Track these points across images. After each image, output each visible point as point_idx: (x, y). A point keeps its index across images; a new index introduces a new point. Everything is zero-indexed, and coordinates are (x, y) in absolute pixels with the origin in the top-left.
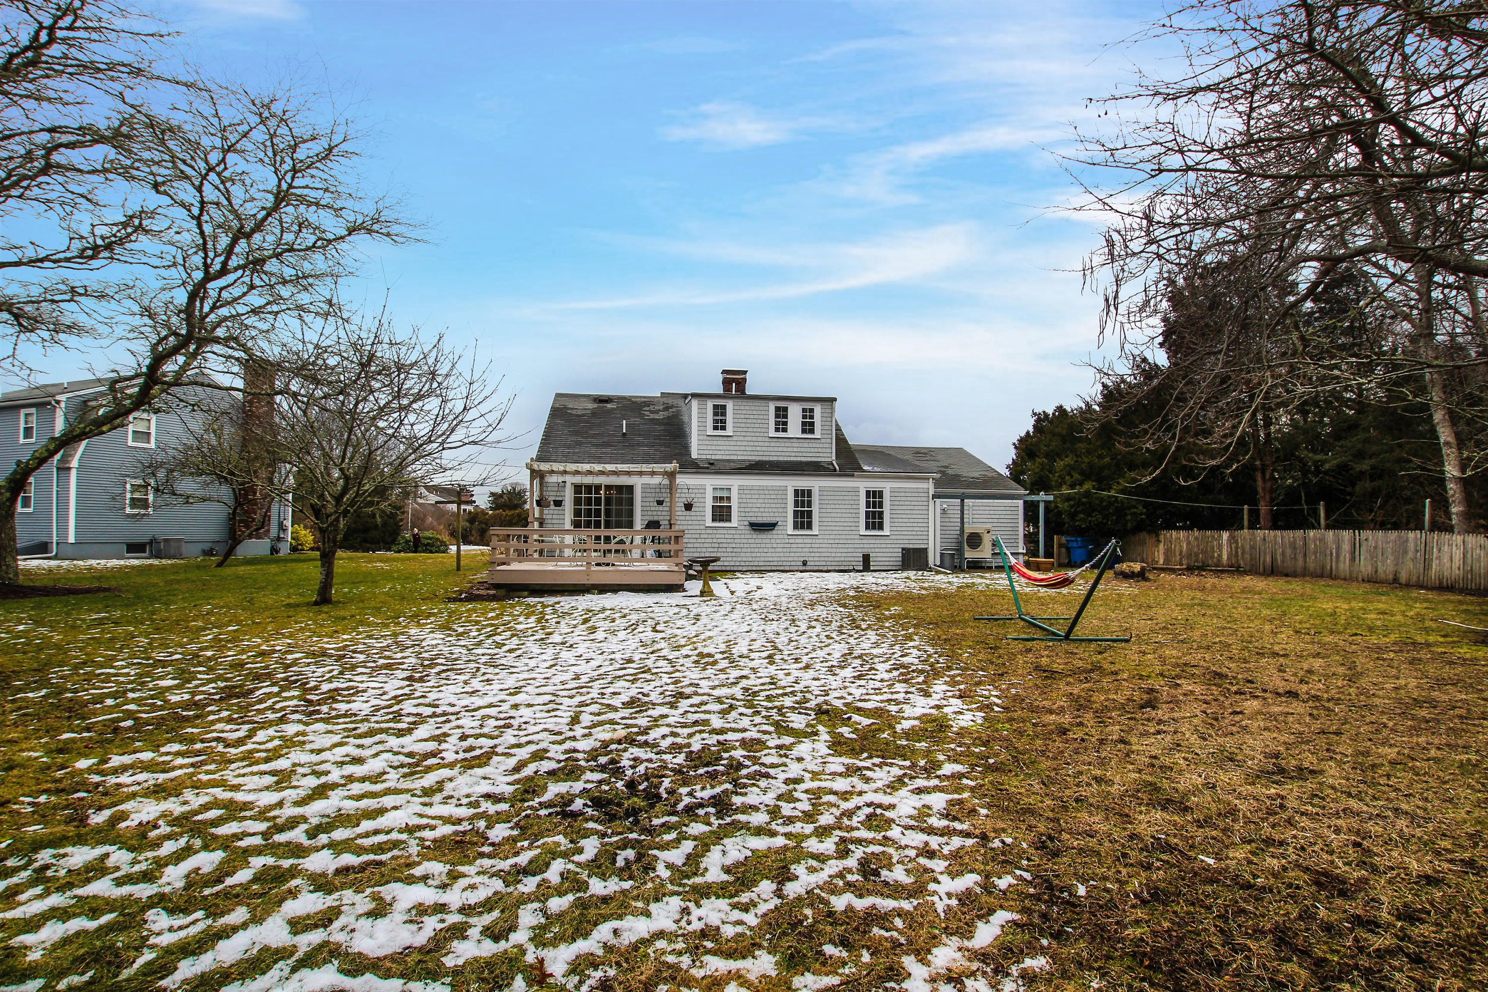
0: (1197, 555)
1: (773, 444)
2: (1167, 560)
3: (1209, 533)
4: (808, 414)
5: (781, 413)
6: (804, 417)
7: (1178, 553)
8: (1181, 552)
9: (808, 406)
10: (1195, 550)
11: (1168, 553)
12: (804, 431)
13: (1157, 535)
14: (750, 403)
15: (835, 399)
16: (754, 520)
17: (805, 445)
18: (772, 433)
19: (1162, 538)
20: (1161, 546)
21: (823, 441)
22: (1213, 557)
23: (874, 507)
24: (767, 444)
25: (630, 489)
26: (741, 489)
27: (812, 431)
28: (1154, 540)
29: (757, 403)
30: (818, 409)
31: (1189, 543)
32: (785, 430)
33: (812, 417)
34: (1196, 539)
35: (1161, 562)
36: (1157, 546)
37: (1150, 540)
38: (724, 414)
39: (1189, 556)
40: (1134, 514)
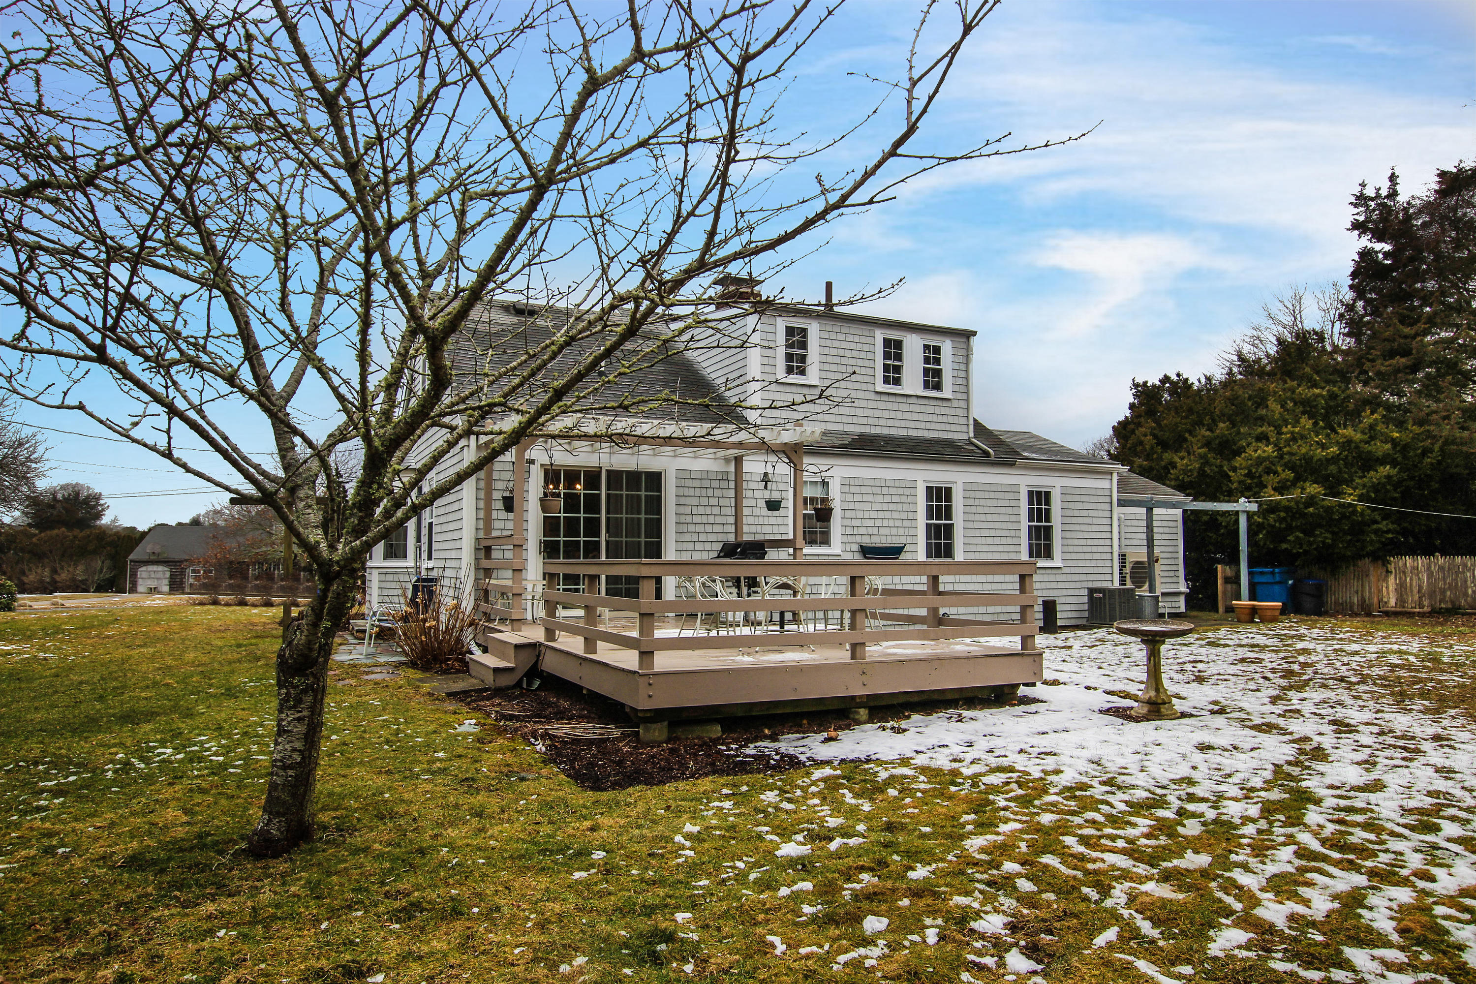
0: (1443, 592)
1: (881, 405)
2: (1401, 600)
3: (1458, 559)
4: (932, 354)
5: (893, 349)
6: (927, 360)
7: (1415, 590)
8: (1420, 588)
9: (933, 341)
10: (1441, 584)
11: (1401, 589)
12: (926, 386)
13: (1385, 563)
14: (846, 328)
15: (974, 333)
16: (866, 541)
17: (930, 409)
18: (880, 387)
19: (1392, 567)
20: (1391, 579)
21: (955, 404)
22: (1466, 594)
23: (1039, 520)
24: (872, 404)
25: (655, 479)
26: (847, 483)
27: (938, 387)
28: (1381, 571)
29: (856, 329)
30: (947, 347)
31: (1430, 575)
32: (897, 382)
33: (937, 361)
34: (1441, 568)
35: (1392, 602)
36: (1386, 579)
37: (1375, 570)
38: (803, 345)
39: (1432, 594)
40: (1376, 532)
